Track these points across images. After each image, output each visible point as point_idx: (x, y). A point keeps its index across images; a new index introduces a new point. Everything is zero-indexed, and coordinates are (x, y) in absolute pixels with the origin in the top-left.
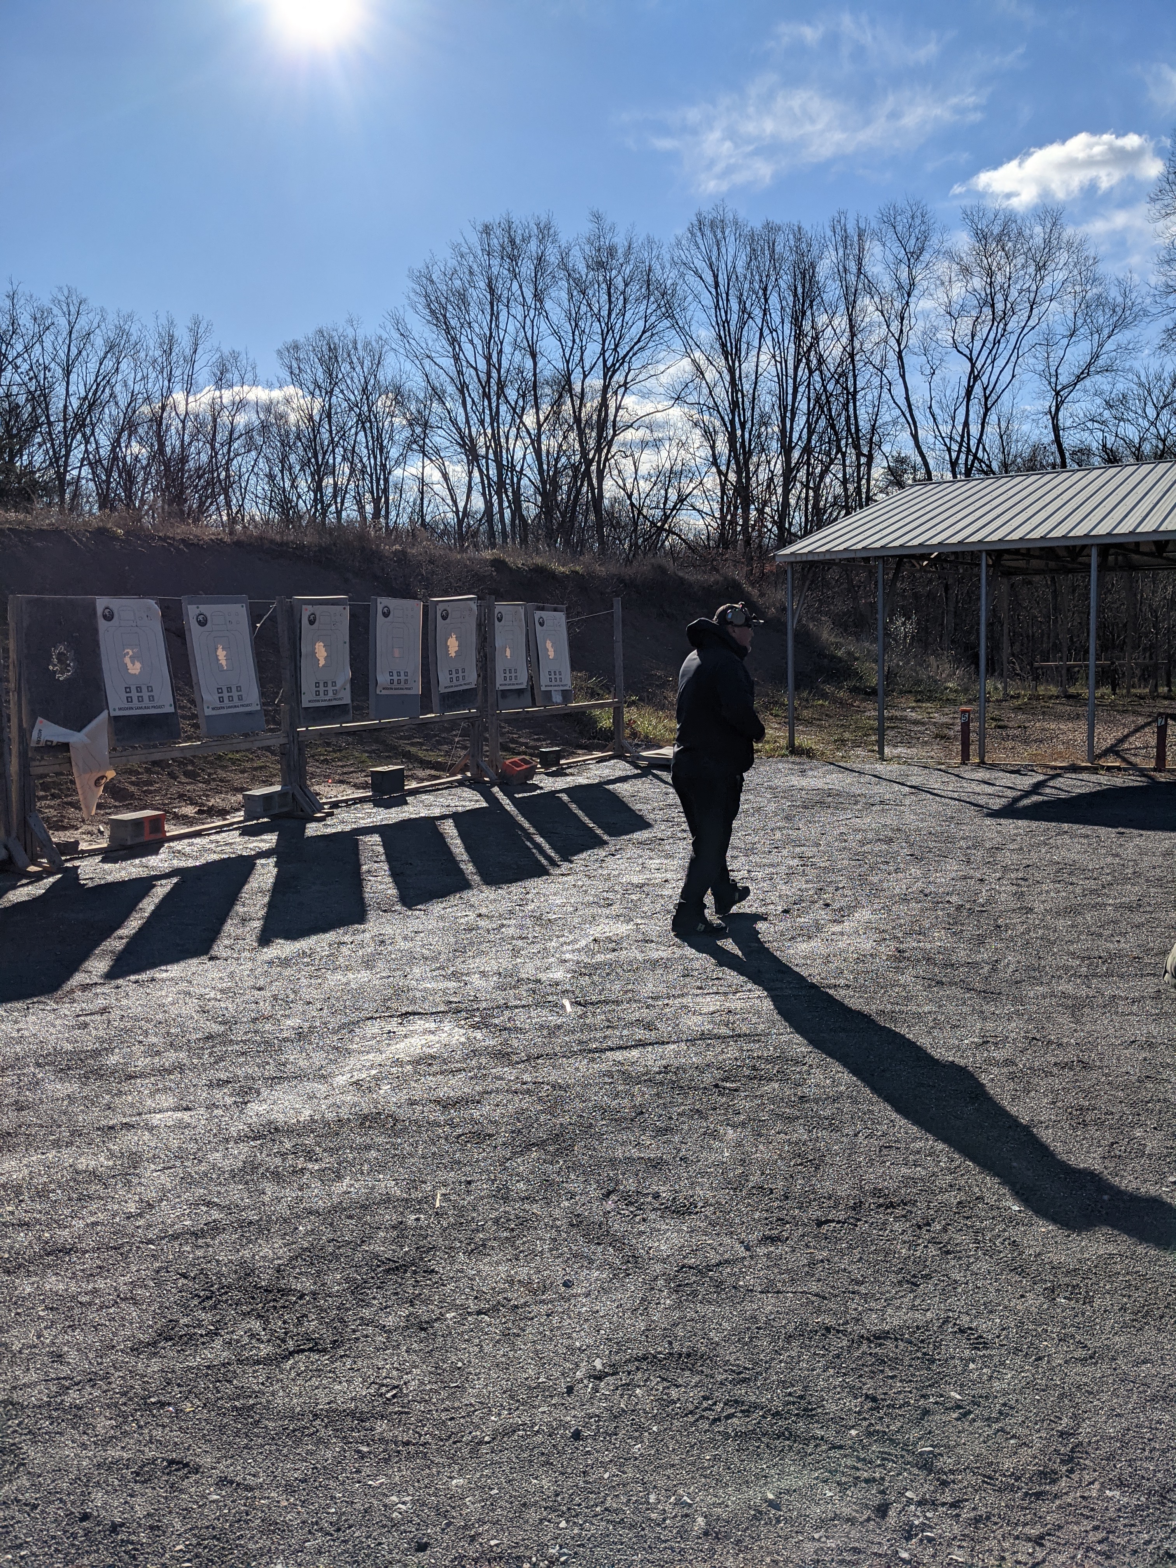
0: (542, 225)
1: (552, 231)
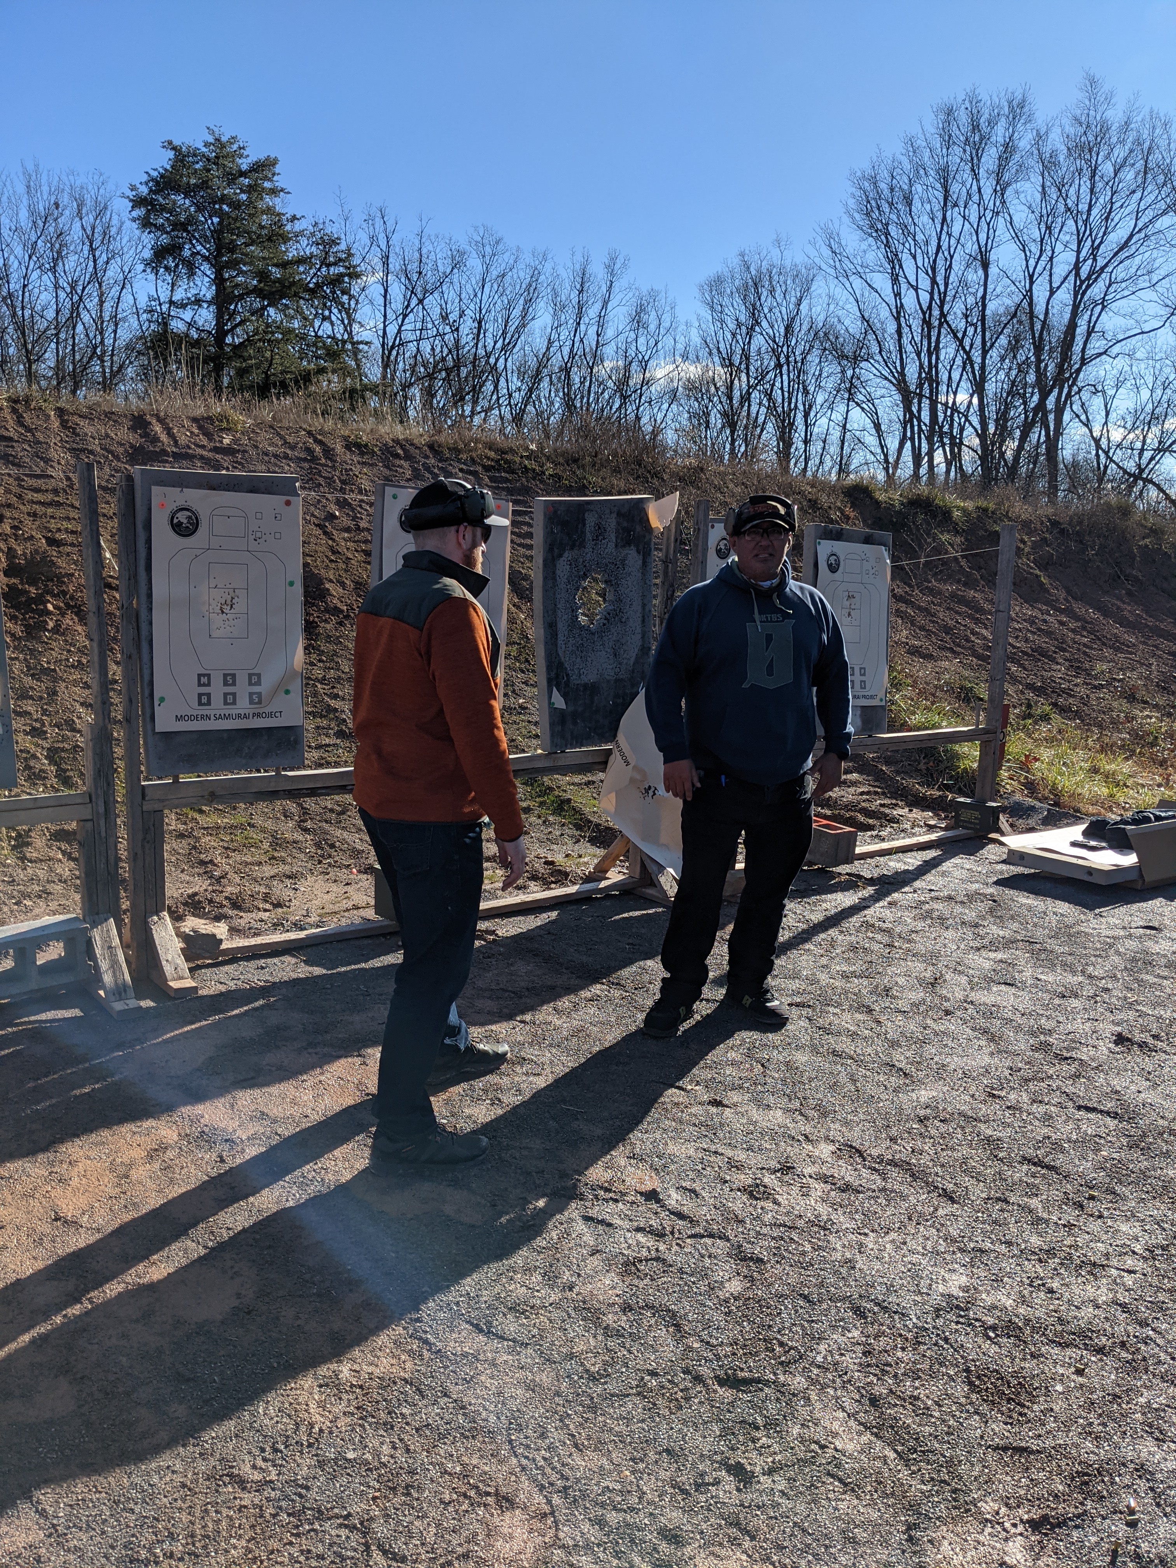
0: (1015, 103)
1: (1026, 109)
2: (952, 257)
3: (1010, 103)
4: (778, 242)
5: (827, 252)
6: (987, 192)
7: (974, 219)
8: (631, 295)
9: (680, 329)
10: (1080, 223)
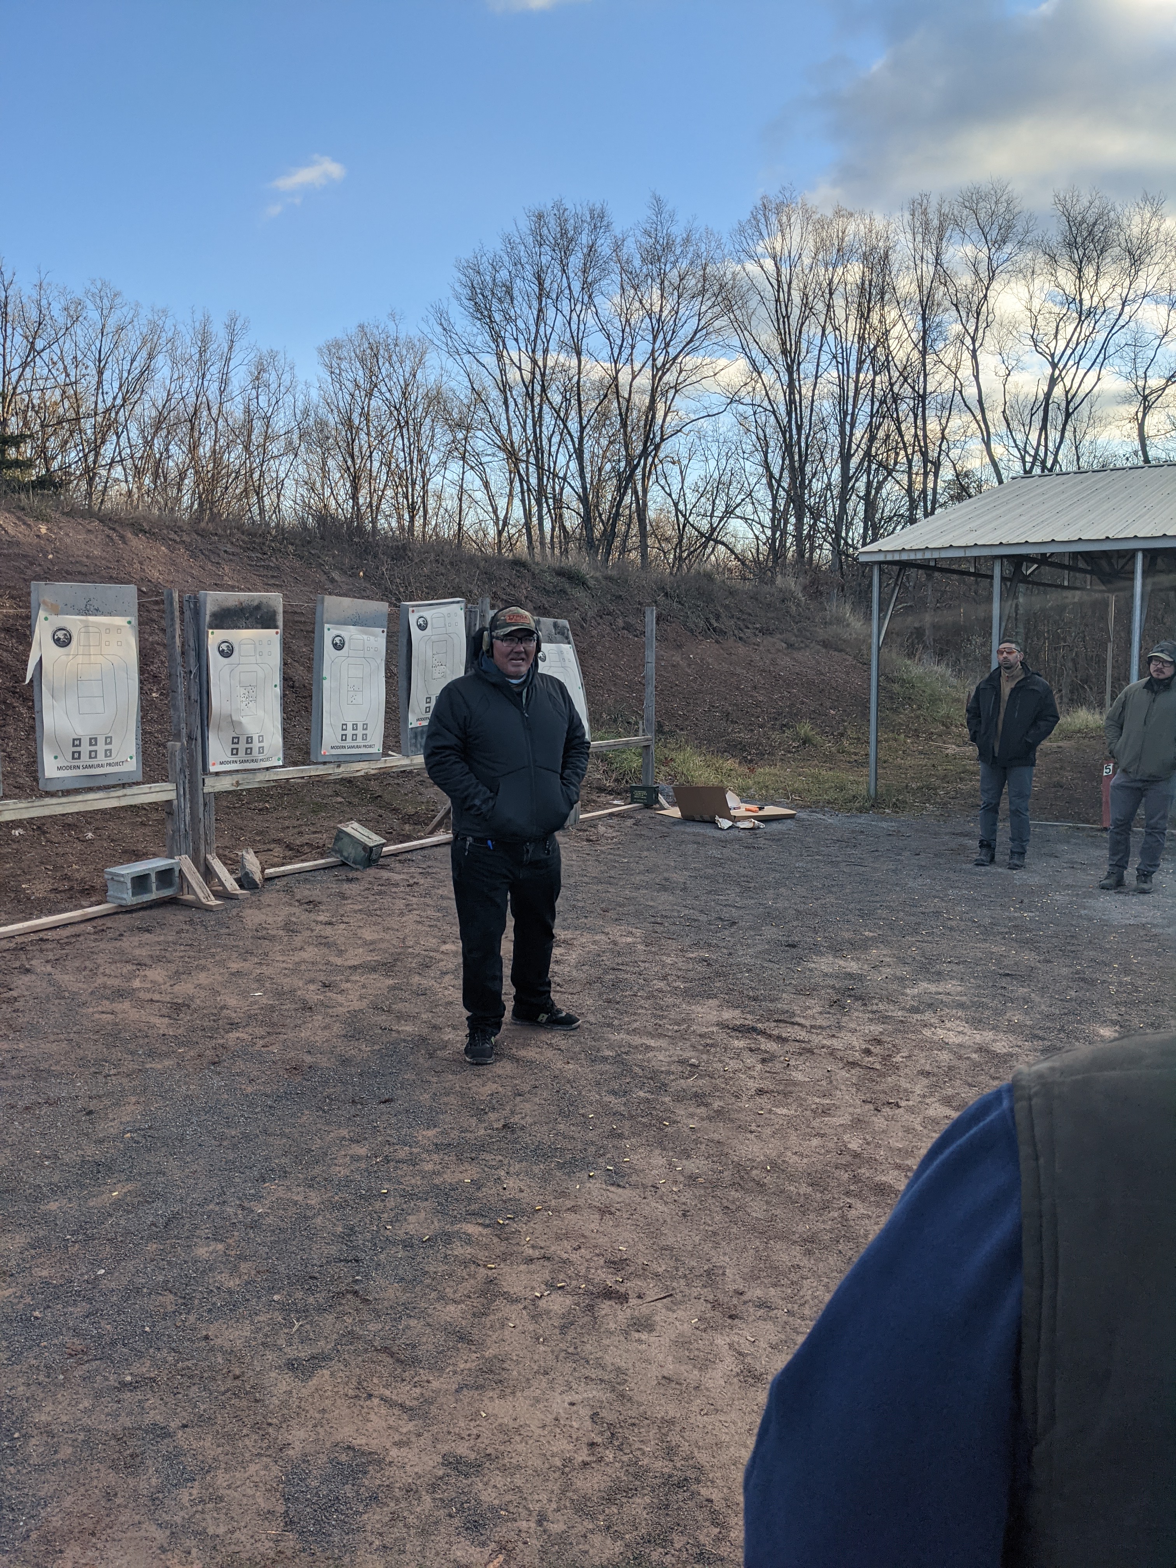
0: (595, 213)
1: (605, 219)
2: (548, 342)
3: (592, 211)
4: (392, 316)
5: (439, 329)
6: (576, 286)
7: (566, 311)
8: (252, 355)
9: (299, 388)
10: (654, 321)
